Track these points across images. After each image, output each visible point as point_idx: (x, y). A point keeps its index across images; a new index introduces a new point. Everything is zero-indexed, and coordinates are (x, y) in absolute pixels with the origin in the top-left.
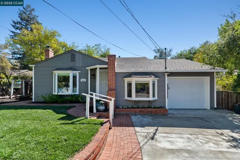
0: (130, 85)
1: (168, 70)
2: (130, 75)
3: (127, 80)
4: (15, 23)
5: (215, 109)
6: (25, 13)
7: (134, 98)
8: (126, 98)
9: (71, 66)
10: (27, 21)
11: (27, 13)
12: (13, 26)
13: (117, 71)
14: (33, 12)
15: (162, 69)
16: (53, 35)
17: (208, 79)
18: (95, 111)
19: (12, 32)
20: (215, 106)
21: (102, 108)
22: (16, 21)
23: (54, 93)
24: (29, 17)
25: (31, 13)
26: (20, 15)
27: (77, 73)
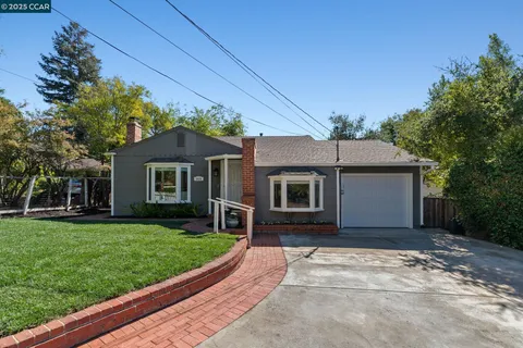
0: (278, 187)
1: (341, 162)
2: (278, 171)
3: (273, 179)
4: (48, 62)
5: (422, 227)
6: (66, 40)
7: (284, 208)
8: (272, 208)
9: (178, 155)
10: (72, 55)
11: (72, 40)
12: (44, 67)
13: (257, 164)
14: (82, 38)
15: (331, 162)
16: (137, 92)
17: (409, 177)
18: (224, 226)
19: (41, 79)
20: (422, 223)
21: (234, 222)
22: (49, 57)
23: (148, 201)
24: (75, 47)
25: (78, 39)
26: (59, 45)
27: (188, 166)
